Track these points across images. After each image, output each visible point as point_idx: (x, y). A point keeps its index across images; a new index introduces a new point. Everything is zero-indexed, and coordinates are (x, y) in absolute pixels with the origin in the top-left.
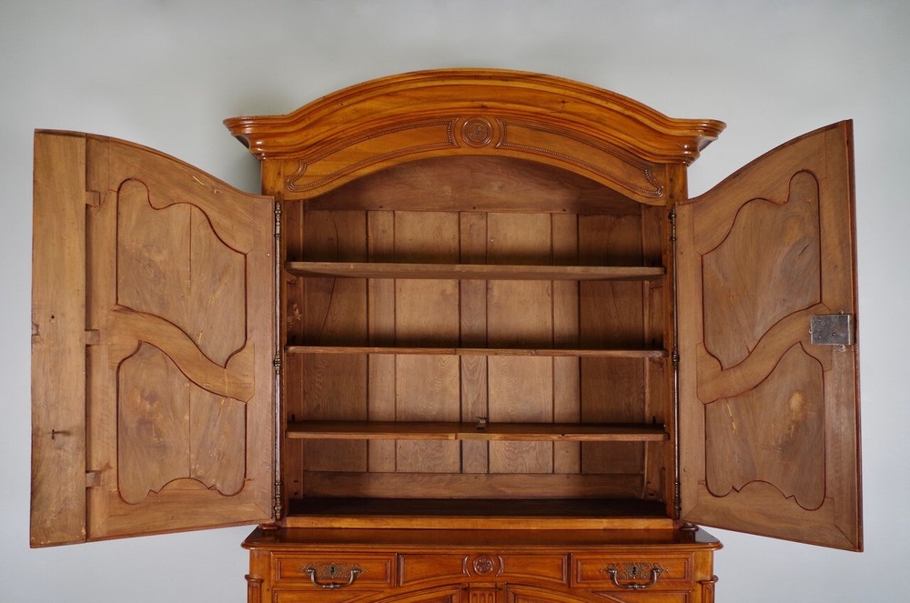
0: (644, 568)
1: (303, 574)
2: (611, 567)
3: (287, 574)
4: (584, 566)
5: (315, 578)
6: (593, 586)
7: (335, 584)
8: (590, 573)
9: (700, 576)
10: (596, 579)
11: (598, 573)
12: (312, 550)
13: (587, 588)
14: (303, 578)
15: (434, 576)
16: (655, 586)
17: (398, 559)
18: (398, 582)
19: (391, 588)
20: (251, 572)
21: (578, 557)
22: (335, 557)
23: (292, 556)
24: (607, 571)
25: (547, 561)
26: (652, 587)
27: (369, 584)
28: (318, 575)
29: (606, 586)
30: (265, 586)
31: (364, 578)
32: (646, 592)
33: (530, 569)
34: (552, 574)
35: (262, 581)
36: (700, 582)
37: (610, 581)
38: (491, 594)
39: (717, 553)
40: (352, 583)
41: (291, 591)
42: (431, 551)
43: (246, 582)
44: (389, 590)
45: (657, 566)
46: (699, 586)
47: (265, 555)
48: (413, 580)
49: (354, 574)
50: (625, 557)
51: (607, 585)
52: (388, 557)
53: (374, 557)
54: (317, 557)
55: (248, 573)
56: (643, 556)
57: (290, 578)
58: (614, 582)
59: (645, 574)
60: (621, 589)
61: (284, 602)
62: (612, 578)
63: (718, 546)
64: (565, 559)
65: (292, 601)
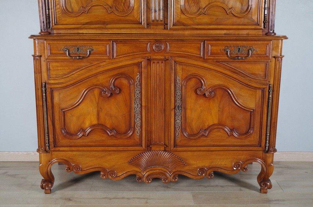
0: (244, 49)
1: (62, 52)
2: (226, 48)
3: (53, 52)
4: (212, 47)
5: (69, 54)
6: (217, 58)
7: (79, 57)
8: (215, 51)
9: (274, 54)
10: (218, 54)
11: (219, 51)
12: (66, 38)
13: (214, 59)
14: (62, 54)
15: (132, 53)
16: (250, 58)
17: (113, 44)
18: (113, 56)
19: (109, 59)
20: (35, 52)
21: (209, 42)
22: (79, 42)
23: (56, 42)
24: (224, 50)
25: (193, 45)
27: (98, 57)
28: (71, 52)
29: (224, 58)
30: (43, 59)
31: (95, 54)
32: (245, 62)
33: (183, 49)
34: (195, 52)
35: (41, 56)
36: (274, 57)
37: (226, 55)
38: (162, 62)
39: (284, 41)
40: (89, 56)
41: (56, 61)
42: (130, 38)
43: (32, 58)
44: (108, 61)
45: (251, 48)
46: (274, 59)
47: (42, 43)
48: (121, 55)
49: (89, 51)
50: (234, 42)
52: (108, 43)
53: (100, 42)
54: (69, 42)
55: (33, 54)
56: (244, 42)
57: (55, 54)
58: (228, 56)
59: (244, 52)
60: (232, 60)
61: (53, 67)
62: (227, 54)
63: (285, 38)
64: (202, 43)
65: (57, 67)
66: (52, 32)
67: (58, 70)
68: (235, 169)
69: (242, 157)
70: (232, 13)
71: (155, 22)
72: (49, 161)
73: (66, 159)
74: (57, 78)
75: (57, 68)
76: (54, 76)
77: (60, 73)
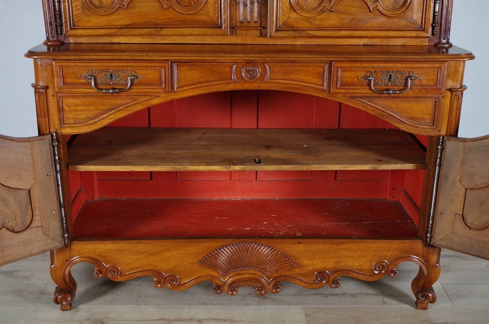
0: (399, 76)
1: (84, 81)
2: (368, 74)
3: (69, 80)
4: (344, 73)
5: (96, 84)
6: (351, 91)
7: (114, 89)
8: (349, 80)
9: (450, 84)
10: (354, 85)
11: (356, 80)
12: (91, 57)
13: (346, 93)
14: (83, 84)
15: (205, 82)
16: (408, 92)
17: (172, 67)
18: (172, 87)
19: (166, 92)
20: (37, 80)
21: (339, 65)
22: (113, 64)
23: (72, 64)
24: (365, 78)
25: (310, 68)
26: (405, 93)
27: (145, 89)
28: (99, 81)
29: (363, 91)
30: (50, 92)
31: (141, 84)
32: (399, 97)
33: (294, 76)
34: (314, 80)
35: (47, 88)
36: (450, 90)
37: (367, 87)
39: (468, 63)
40: (130, 89)
41: (74, 96)
42: (202, 58)
43: (33, 89)
44: (164, 95)
45: (411, 74)
46: (449, 93)
47: (48, 64)
48: (186, 86)
49: (131, 79)
50: (382, 65)
51: (365, 91)
52: (163, 65)
53: (149, 64)
54: (96, 64)
55: (34, 82)
56: (399, 65)
57: (73, 84)
58: (370, 89)
59: (399, 81)
60: (377, 95)
61: (69, 106)
62: (369, 85)
63: (471, 57)
64: (327, 66)
65: (76, 105)
66: (66, 41)
67: (77, 111)
68: (376, 272)
69: (390, 253)
70: (378, 9)
71: (245, 24)
72: (67, 261)
73: (95, 257)
74: (76, 125)
75: (76, 108)
76: (71, 121)
77: (82, 117)
